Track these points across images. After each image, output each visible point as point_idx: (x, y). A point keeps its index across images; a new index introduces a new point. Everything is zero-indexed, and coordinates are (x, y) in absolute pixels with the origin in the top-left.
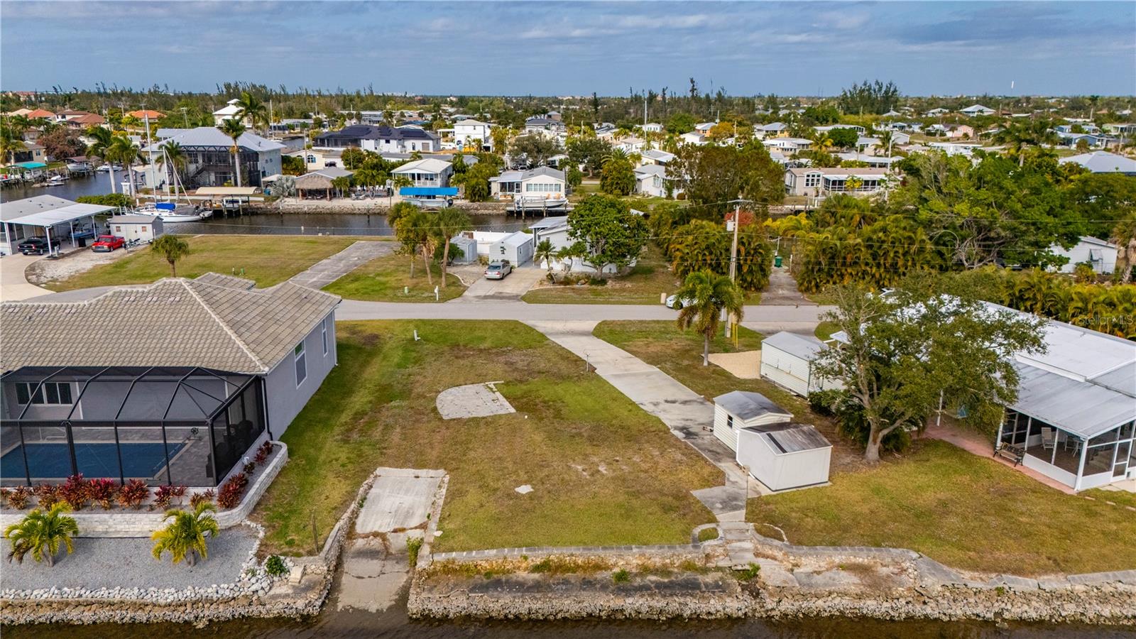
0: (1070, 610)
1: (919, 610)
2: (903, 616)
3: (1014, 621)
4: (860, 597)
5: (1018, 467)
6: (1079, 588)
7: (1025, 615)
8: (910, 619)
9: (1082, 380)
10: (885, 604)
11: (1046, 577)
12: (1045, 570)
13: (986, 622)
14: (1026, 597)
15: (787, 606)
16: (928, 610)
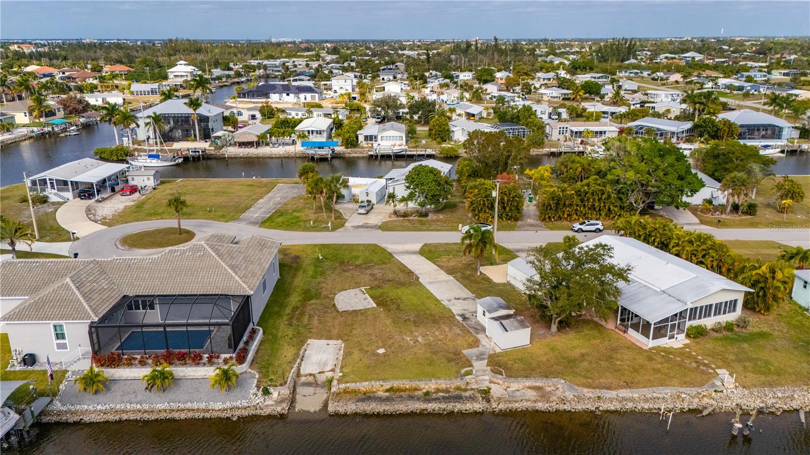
0: (630, 405)
1: (562, 407)
2: (555, 410)
3: (604, 411)
4: (535, 401)
5: (625, 335)
6: (636, 395)
7: (609, 408)
8: (557, 411)
9: (659, 290)
10: (547, 405)
11: (621, 391)
12: (622, 387)
13: (592, 412)
14: (611, 400)
15: (502, 406)
16: (566, 407)
